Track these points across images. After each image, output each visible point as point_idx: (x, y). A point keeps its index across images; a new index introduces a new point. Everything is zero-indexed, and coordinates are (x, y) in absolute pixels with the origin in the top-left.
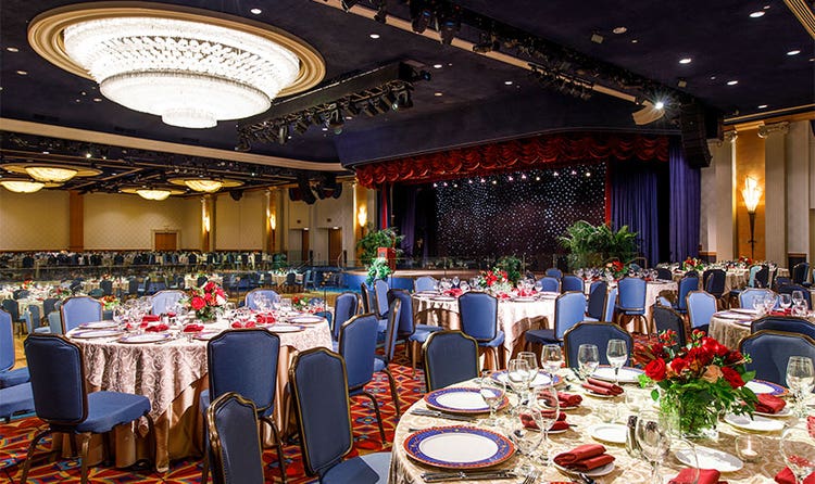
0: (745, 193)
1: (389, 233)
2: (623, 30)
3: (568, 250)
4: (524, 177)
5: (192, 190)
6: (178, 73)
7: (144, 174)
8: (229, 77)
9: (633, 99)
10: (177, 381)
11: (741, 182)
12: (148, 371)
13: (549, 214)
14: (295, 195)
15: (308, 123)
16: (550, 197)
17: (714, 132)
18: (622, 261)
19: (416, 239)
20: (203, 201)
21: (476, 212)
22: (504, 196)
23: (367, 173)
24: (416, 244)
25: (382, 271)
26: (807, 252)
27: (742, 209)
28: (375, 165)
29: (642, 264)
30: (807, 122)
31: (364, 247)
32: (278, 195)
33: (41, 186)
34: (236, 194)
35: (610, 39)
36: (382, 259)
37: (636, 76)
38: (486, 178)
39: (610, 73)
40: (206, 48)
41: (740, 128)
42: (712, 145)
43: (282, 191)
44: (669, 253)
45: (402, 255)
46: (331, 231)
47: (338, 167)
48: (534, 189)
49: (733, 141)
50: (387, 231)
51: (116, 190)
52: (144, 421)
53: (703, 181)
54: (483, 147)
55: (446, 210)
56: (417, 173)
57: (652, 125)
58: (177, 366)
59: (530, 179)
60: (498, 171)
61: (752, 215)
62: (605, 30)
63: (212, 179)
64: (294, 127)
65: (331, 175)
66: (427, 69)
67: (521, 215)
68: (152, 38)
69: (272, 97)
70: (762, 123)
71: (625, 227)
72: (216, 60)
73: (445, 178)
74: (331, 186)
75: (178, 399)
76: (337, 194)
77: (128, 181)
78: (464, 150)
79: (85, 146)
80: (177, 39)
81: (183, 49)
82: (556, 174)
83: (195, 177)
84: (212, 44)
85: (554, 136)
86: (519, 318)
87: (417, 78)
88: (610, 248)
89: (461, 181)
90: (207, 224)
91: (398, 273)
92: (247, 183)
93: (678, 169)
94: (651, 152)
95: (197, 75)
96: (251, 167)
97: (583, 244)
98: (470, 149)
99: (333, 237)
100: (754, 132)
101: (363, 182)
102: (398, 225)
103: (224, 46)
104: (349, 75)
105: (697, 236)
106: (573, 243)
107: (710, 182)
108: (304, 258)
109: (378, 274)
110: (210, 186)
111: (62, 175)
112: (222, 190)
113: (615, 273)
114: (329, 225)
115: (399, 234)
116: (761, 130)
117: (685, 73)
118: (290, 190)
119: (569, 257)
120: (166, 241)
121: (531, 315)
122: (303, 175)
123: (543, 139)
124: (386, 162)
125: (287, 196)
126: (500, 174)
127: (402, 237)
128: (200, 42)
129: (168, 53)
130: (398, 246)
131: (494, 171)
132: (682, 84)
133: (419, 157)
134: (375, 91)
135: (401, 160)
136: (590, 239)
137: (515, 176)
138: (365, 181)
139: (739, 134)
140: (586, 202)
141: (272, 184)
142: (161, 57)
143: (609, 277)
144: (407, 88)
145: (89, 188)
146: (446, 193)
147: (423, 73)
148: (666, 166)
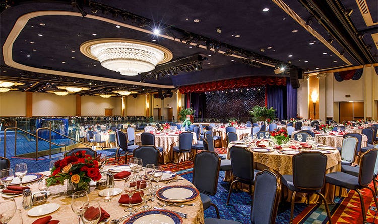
0: (312, 96)
1: (190, 110)
2: (270, 48)
3: (253, 116)
4: (237, 91)
5: (119, 95)
6: (128, 59)
7: (105, 89)
8: (143, 60)
9: (274, 66)
10: (168, 144)
11: (311, 93)
12: (161, 142)
13: (245, 103)
14: (156, 96)
15: (166, 74)
16: (246, 97)
17: (301, 77)
18: (271, 119)
19: (199, 112)
20: (123, 99)
21: (220, 103)
22: (230, 97)
23: (183, 89)
24: (199, 114)
25: (188, 123)
26: (333, 116)
27: (311, 102)
28: (186, 86)
29: (277, 120)
30: (333, 73)
31: (181, 115)
32: (150, 96)
33: (67, 93)
34: (135, 96)
35: (266, 50)
36: (188, 119)
37: (275, 60)
38: (224, 91)
39: (267, 59)
40: (137, 51)
41: (310, 75)
42: (300, 81)
43: (151, 95)
44: (287, 117)
45: (195, 117)
46: (168, 109)
47: (173, 87)
48: (240, 95)
49: (308, 79)
50: (190, 109)
51: (92, 95)
52: (161, 153)
53: (298, 93)
54: (223, 81)
55: (210, 102)
56: (201, 89)
57: (281, 74)
58: (168, 141)
59: (239, 91)
60: (228, 89)
61: (314, 104)
62: (265, 48)
63: (128, 91)
64: (160, 75)
65: (170, 90)
66: (206, 56)
67: (235, 104)
68: (120, 48)
69: (155, 65)
70: (318, 73)
71: (272, 108)
72: (139, 55)
73: (209, 91)
74: (169, 94)
75: (168, 149)
76: (171, 97)
77: (99, 92)
78: (217, 82)
79: (89, 81)
80: (128, 49)
81: (129, 51)
82: (248, 90)
83: (122, 90)
84: (139, 50)
85: (248, 77)
86: (241, 133)
87: (203, 60)
88: (267, 115)
89: (215, 92)
90: (124, 106)
91: (194, 123)
92: (139, 92)
93: (290, 88)
94: (280, 83)
95: (133, 59)
96: (143, 87)
97: (258, 113)
98: (219, 81)
99: (169, 111)
100: (315, 76)
101: (181, 92)
102: (193, 107)
103: (142, 51)
104: (180, 58)
105: (296, 111)
106: (254, 113)
107: (300, 93)
108: (159, 118)
109: (187, 124)
110: (127, 93)
111: (77, 90)
112: (131, 95)
113: (268, 122)
114: (168, 107)
115: (193, 110)
116: (318, 76)
117: (290, 59)
118: (154, 95)
119: (253, 118)
120: (109, 112)
121: (245, 133)
122: (160, 90)
123: (244, 79)
124: (190, 86)
125: (153, 97)
126: (229, 90)
127: (195, 111)
128: (135, 49)
129: (125, 53)
130: (193, 114)
131: (227, 89)
132: (290, 62)
133: (201, 84)
134: (189, 64)
135: (195, 85)
136: (260, 112)
137: (234, 90)
138: (182, 92)
139: (310, 77)
140: (258, 99)
141: (148, 92)
142: (122, 54)
143: (266, 123)
144: (200, 63)
145: (84, 94)
146: (210, 96)
147: (205, 58)
148: (286, 87)
